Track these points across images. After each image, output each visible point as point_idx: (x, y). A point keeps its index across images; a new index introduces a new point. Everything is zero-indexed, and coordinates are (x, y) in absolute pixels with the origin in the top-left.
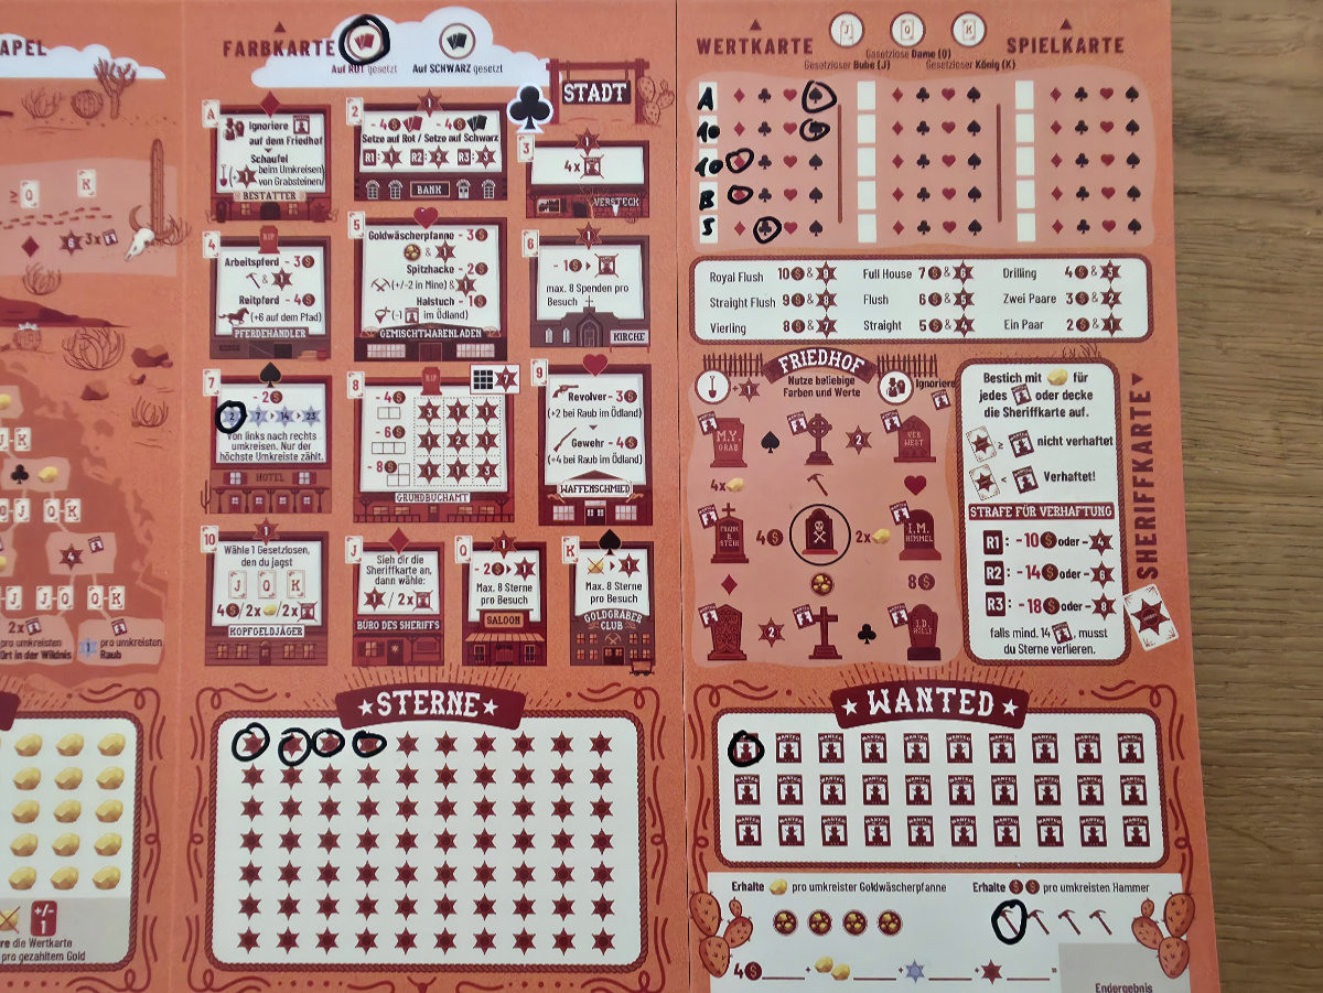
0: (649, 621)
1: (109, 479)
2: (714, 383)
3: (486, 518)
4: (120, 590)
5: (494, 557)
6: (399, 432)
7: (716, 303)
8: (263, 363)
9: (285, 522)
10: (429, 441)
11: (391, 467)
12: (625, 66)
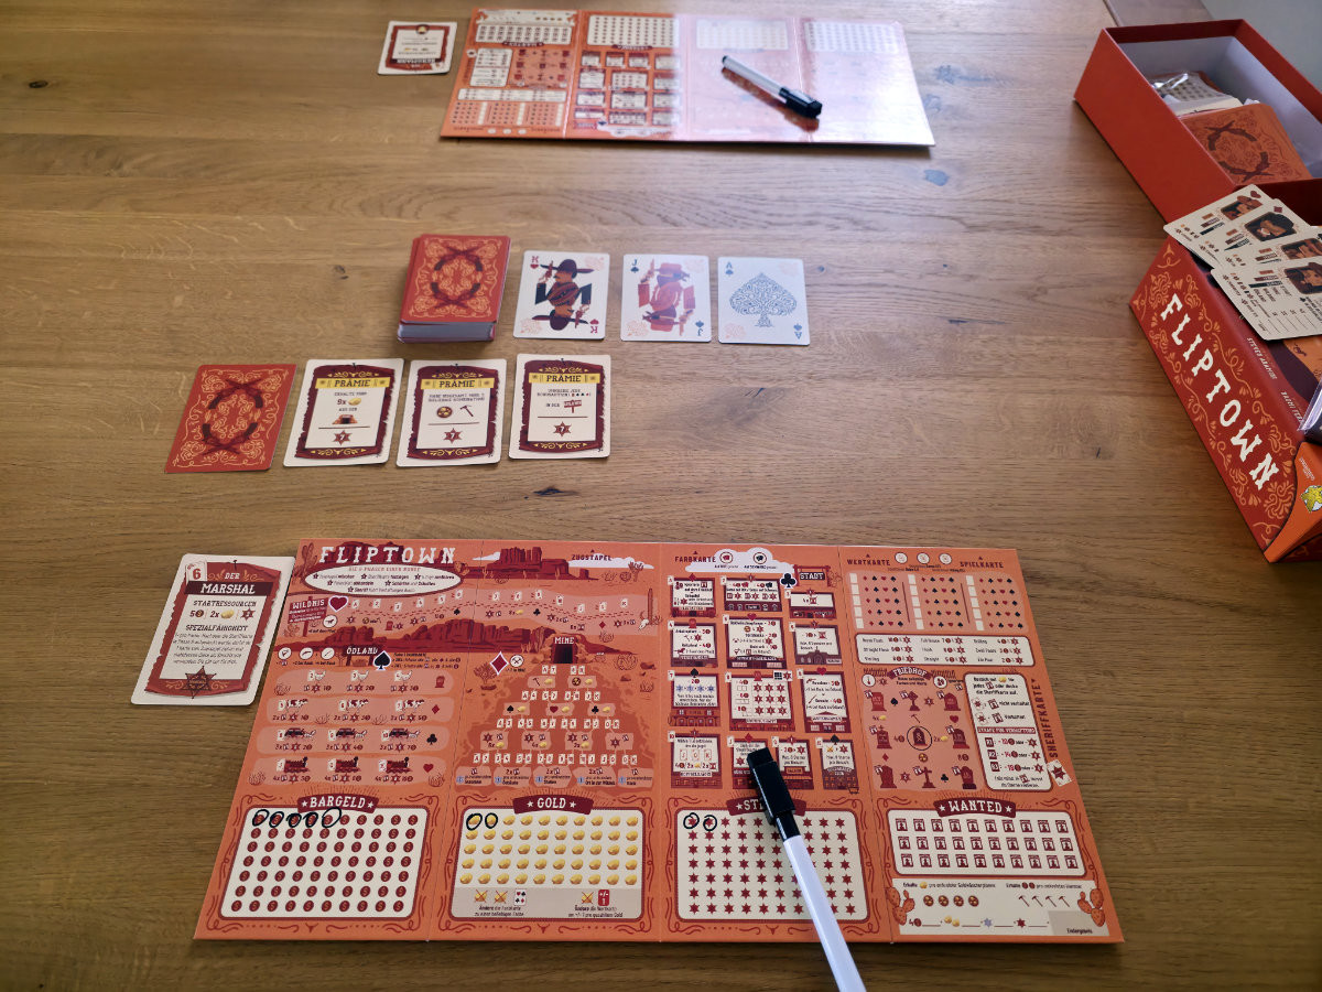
0: (854, 772)
1: (631, 712)
2: (869, 679)
3: (784, 730)
4: (635, 756)
5: (788, 745)
6: (746, 695)
7: (866, 649)
8: (691, 669)
9: (702, 730)
10: (758, 699)
11: (744, 709)
12: (822, 568)
